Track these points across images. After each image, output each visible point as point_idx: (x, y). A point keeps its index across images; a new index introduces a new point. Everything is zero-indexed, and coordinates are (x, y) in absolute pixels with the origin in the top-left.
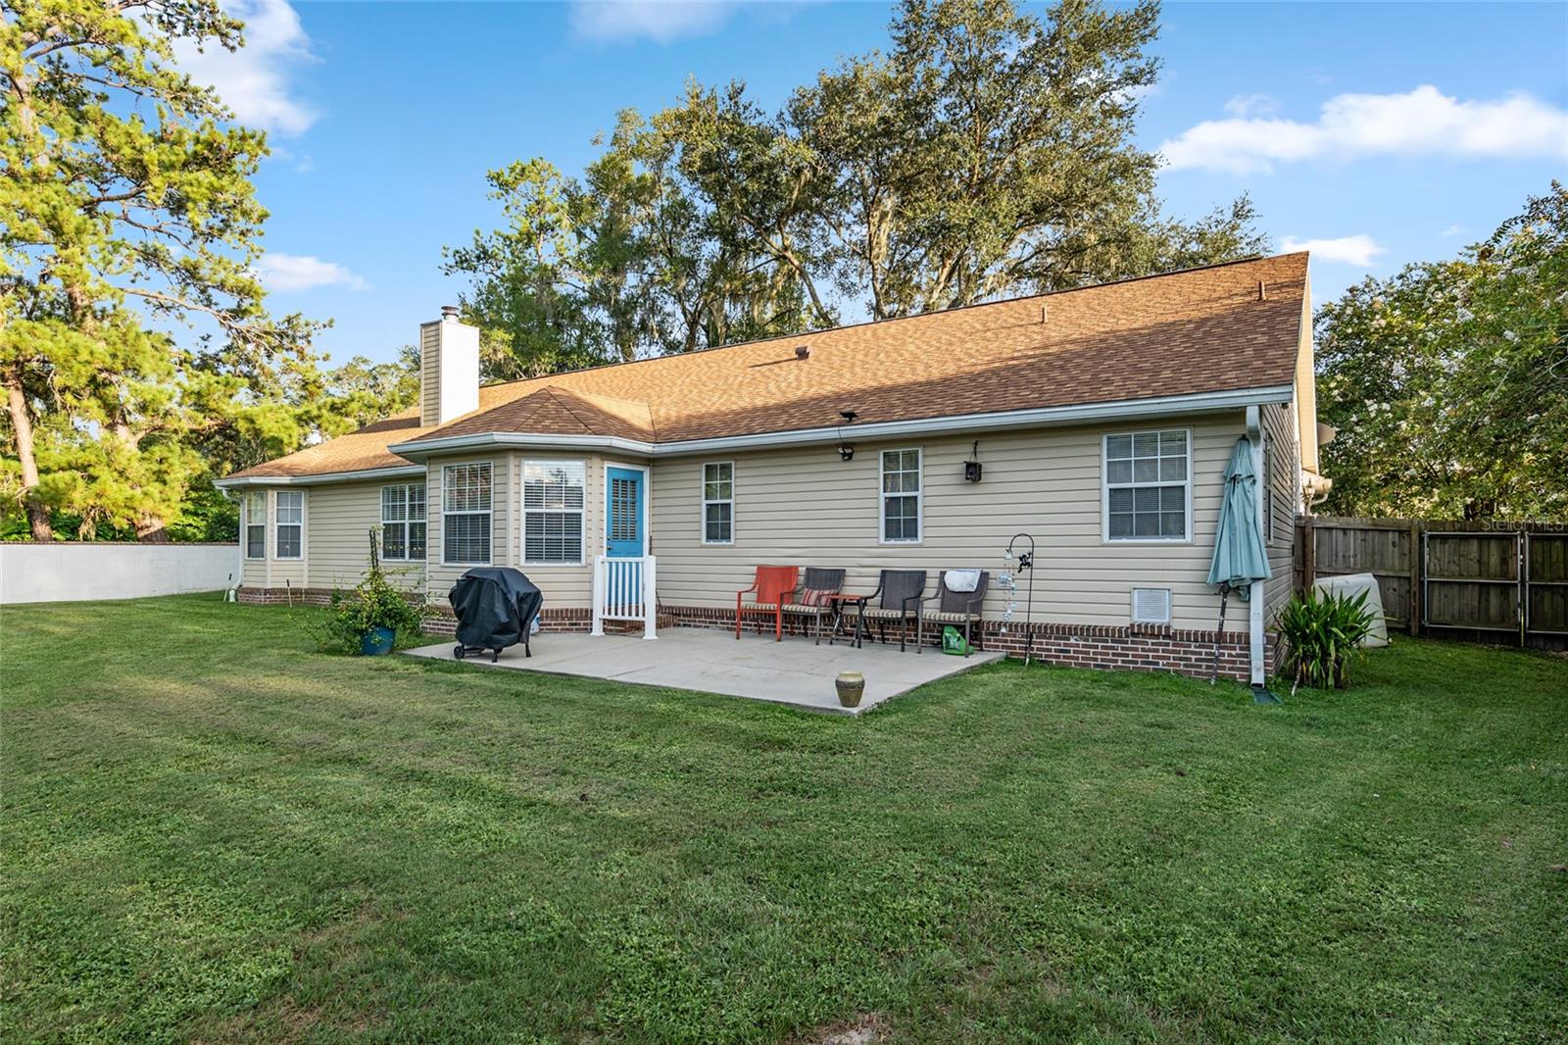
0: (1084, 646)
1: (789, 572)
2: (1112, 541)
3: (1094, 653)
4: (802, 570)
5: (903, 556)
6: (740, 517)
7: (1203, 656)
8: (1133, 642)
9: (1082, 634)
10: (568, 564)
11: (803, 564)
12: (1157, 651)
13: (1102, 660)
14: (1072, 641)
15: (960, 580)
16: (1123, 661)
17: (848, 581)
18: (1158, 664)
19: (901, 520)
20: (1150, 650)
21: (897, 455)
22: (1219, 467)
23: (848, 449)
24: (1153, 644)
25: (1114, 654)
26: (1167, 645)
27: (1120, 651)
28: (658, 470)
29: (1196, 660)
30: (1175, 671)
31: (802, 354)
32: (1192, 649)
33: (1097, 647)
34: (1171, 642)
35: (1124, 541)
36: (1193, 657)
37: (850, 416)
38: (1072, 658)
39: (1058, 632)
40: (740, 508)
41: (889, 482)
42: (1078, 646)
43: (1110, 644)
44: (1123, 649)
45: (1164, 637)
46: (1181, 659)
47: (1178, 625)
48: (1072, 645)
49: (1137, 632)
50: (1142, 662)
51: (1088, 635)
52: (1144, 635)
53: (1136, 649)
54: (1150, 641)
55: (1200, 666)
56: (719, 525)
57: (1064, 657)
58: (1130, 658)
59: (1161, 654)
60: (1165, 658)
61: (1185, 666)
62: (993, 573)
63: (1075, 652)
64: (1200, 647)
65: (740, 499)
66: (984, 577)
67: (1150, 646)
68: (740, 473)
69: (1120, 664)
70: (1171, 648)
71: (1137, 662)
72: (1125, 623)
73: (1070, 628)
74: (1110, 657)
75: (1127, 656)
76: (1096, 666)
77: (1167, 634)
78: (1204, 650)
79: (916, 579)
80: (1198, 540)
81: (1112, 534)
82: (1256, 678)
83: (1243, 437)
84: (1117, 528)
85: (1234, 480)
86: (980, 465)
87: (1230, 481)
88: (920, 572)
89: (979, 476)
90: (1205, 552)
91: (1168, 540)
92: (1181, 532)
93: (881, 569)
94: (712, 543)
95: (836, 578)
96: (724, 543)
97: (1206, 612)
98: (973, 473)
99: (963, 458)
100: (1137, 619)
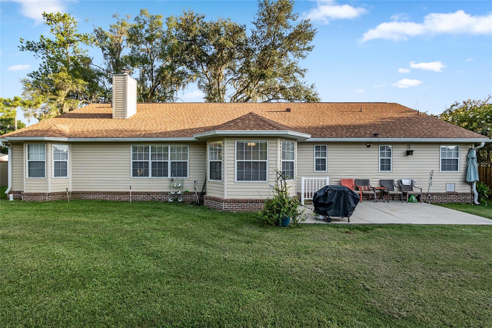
0: (437, 198)
1: (351, 180)
2: (442, 172)
5: (386, 176)
6: (329, 163)
7: (464, 199)
8: (449, 196)
9: (437, 195)
11: (353, 178)
13: (441, 201)
14: (434, 197)
15: (406, 182)
17: (370, 183)
18: (454, 201)
19: (386, 165)
20: (452, 198)
21: (385, 147)
22: (466, 155)
23: (368, 145)
27: (445, 198)
29: (462, 199)
30: (458, 202)
31: (288, 110)
32: (461, 197)
33: (440, 198)
35: (445, 172)
37: (376, 135)
38: (434, 201)
39: (431, 195)
40: (329, 160)
41: (382, 154)
43: (443, 197)
45: (455, 194)
46: (459, 199)
47: (458, 192)
49: (449, 194)
50: (451, 201)
52: (451, 194)
53: (449, 198)
54: (452, 196)
55: (463, 201)
56: (321, 165)
57: (432, 201)
59: (455, 198)
61: (460, 201)
62: (414, 180)
63: (435, 199)
64: (463, 196)
65: (330, 157)
66: (412, 181)
68: (329, 149)
69: (445, 202)
70: (457, 197)
71: (449, 201)
72: (445, 191)
73: (434, 194)
74: (443, 200)
75: (447, 199)
77: (457, 194)
79: (391, 182)
80: (461, 172)
81: (442, 170)
82: (477, 203)
83: (472, 148)
84: (444, 169)
85: (473, 158)
86: (412, 151)
87: (471, 158)
88: (392, 180)
89: (412, 154)
90: (462, 174)
91: (454, 172)
92: (457, 170)
93: (380, 179)
94: (318, 171)
95: (366, 182)
96: (323, 171)
97: (462, 188)
98: (409, 153)
99: (405, 149)
100: (447, 191)
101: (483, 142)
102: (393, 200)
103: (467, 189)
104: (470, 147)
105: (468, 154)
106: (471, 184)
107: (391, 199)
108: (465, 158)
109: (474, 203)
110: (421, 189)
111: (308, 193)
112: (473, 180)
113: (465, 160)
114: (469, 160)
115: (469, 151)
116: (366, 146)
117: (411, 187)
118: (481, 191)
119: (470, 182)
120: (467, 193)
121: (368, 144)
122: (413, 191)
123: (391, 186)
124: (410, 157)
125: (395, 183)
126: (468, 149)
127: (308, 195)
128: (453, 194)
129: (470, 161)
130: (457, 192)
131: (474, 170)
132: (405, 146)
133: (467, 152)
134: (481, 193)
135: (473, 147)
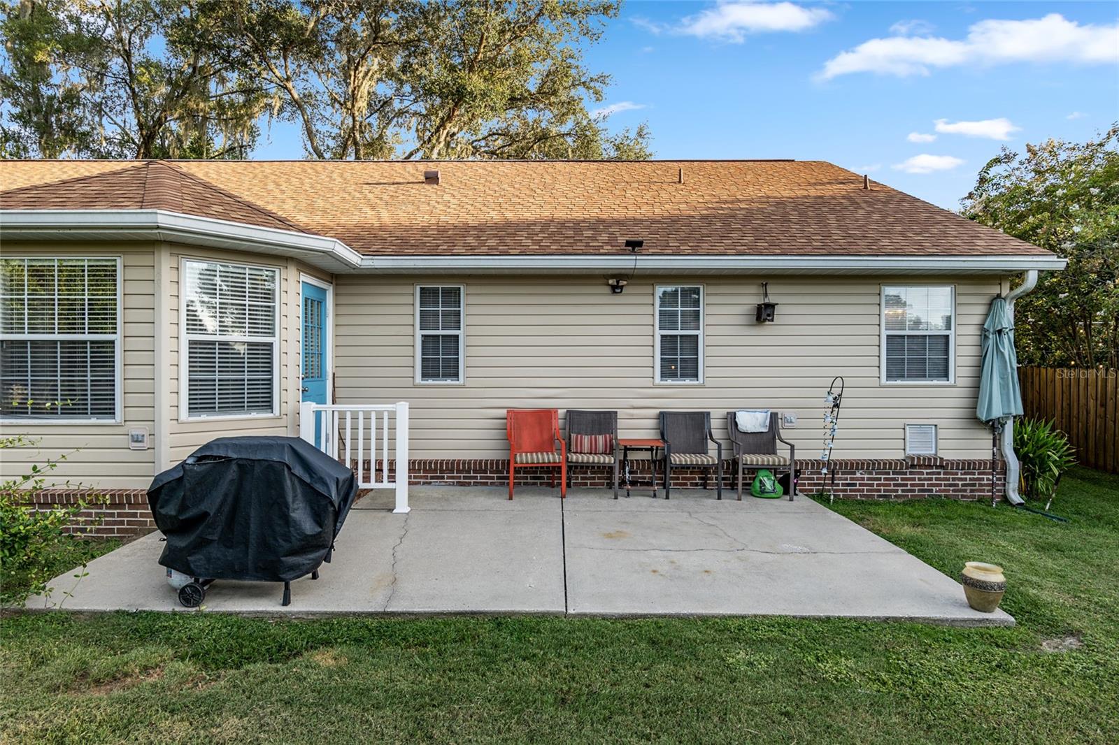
0: (869, 479)
1: (547, 414)
2: (889, 383)
3: (878, 485)
4: (561, 412)
5: (682, 397)
6: (470, 352)
7: (968, 482)
8: (911, 473)
9: (868, 469)
10: (254, 415)
11: (562, 406)
12: (931, 479)
13: (885, 491)
14: (858, 475)
15: (751, 422)
16: (903, 491)
17: (620, 423)
18: (932, 491)
19: (679, 360)
20: (925, 479)
21: (676, 290)
22: (977, 320)
24: (927, 474)
25: (895, 485)
26: (939, 473)
27: (900, 482)
28: (343, 290)
29: (963, 485)
30: (946, 496)
31: (432, 178)
32: (959, 476)
33: (880, 479)
34: (942, 471)
35: (899, 382)
36: (960, 483)
37: (634, 246)
38: (858, 490)
39: (846, 468)
40: (473, 341)
41: (667, 319)
42: (863, 479)
43: (891, 476)
44: (902, 479)
45: (937, 467)
46: (950, 485)
47: (948, 456)
48: (857, 479)
49: (914, 464)
50: (919, 490)
51: (873, 469)
52: (920, 466)
53: (914, 479)
54: (925, 471)
55: (965, 491)
56: (441, 360)
57: (851, 491)
58: (909, 487)
59: (934, 482)
60: (937, 484)
61: (953, 491)
62: (780, 414)
63: (860, 485)
64: (965, 474)
65: (473, 331)
66: (774, 417)
67: (925, 476)
68: (472, 300)
69: (900, 493)
70: (942, 476)
71: (914, 491)
72: (899, 455)
73: (858, 464)
74: (892, 488)
75: (906, 485)
76: (880, 496)
77: (943, 465)
78: (968, 477)
79: (699, 420)
80: (961, 382)
81: (889, 376)
82: (1016, 498)
83: (999, 296)
84: (895, 371)
85: (1000, 332)
86: (771, 306)
87: (994, 333)
88: (702, 413)
89: (771, 317)
90: (965, 392)
91: (935, 382)
92: (946, 375)
93: (658, 411)
94: (430, 382)
95: (604, 421)
96: (449, 382)
97: (963, 443)
98: (764, 314)
99: (749, 299)
100: (909, 452)
101: (1033, 269)
102: (705, 486)
103: (980, 448)
104: (995, 290)
105: (987, 315)
106: (994, 426)
107: (696, 484)
108: (974, 330)
109: (1006, 500)
110: (792, 447)
111: (380, 463)
112: (997, 412)
113: (975, 340)
114: (986, 337)
115: (990, 305)
116: (607, 290)
117: (767, 440)
118: (1039, 452)
119: (988, 422)
120: (980, 462)
121: (611, 282)
122: (775, 453)
123: (698, 436)
124: (768, 328)
125: (715, 424)
126: (985, 300)
127: (379, 470)
128: (930, 466)
129: (990, 342)
130: (941, 459)
131: (1003, 378)
132: (753, 289)
133: (981, 310)
134: (1032, 463)
135: (1005, 291)
